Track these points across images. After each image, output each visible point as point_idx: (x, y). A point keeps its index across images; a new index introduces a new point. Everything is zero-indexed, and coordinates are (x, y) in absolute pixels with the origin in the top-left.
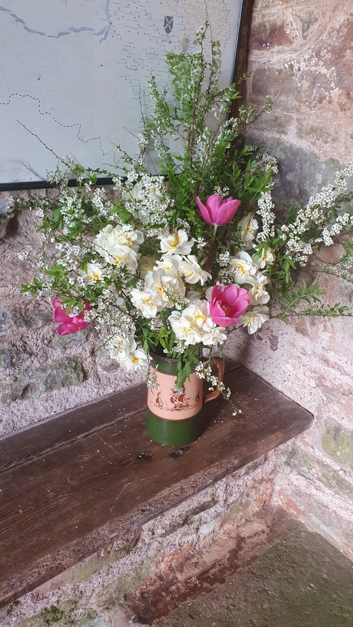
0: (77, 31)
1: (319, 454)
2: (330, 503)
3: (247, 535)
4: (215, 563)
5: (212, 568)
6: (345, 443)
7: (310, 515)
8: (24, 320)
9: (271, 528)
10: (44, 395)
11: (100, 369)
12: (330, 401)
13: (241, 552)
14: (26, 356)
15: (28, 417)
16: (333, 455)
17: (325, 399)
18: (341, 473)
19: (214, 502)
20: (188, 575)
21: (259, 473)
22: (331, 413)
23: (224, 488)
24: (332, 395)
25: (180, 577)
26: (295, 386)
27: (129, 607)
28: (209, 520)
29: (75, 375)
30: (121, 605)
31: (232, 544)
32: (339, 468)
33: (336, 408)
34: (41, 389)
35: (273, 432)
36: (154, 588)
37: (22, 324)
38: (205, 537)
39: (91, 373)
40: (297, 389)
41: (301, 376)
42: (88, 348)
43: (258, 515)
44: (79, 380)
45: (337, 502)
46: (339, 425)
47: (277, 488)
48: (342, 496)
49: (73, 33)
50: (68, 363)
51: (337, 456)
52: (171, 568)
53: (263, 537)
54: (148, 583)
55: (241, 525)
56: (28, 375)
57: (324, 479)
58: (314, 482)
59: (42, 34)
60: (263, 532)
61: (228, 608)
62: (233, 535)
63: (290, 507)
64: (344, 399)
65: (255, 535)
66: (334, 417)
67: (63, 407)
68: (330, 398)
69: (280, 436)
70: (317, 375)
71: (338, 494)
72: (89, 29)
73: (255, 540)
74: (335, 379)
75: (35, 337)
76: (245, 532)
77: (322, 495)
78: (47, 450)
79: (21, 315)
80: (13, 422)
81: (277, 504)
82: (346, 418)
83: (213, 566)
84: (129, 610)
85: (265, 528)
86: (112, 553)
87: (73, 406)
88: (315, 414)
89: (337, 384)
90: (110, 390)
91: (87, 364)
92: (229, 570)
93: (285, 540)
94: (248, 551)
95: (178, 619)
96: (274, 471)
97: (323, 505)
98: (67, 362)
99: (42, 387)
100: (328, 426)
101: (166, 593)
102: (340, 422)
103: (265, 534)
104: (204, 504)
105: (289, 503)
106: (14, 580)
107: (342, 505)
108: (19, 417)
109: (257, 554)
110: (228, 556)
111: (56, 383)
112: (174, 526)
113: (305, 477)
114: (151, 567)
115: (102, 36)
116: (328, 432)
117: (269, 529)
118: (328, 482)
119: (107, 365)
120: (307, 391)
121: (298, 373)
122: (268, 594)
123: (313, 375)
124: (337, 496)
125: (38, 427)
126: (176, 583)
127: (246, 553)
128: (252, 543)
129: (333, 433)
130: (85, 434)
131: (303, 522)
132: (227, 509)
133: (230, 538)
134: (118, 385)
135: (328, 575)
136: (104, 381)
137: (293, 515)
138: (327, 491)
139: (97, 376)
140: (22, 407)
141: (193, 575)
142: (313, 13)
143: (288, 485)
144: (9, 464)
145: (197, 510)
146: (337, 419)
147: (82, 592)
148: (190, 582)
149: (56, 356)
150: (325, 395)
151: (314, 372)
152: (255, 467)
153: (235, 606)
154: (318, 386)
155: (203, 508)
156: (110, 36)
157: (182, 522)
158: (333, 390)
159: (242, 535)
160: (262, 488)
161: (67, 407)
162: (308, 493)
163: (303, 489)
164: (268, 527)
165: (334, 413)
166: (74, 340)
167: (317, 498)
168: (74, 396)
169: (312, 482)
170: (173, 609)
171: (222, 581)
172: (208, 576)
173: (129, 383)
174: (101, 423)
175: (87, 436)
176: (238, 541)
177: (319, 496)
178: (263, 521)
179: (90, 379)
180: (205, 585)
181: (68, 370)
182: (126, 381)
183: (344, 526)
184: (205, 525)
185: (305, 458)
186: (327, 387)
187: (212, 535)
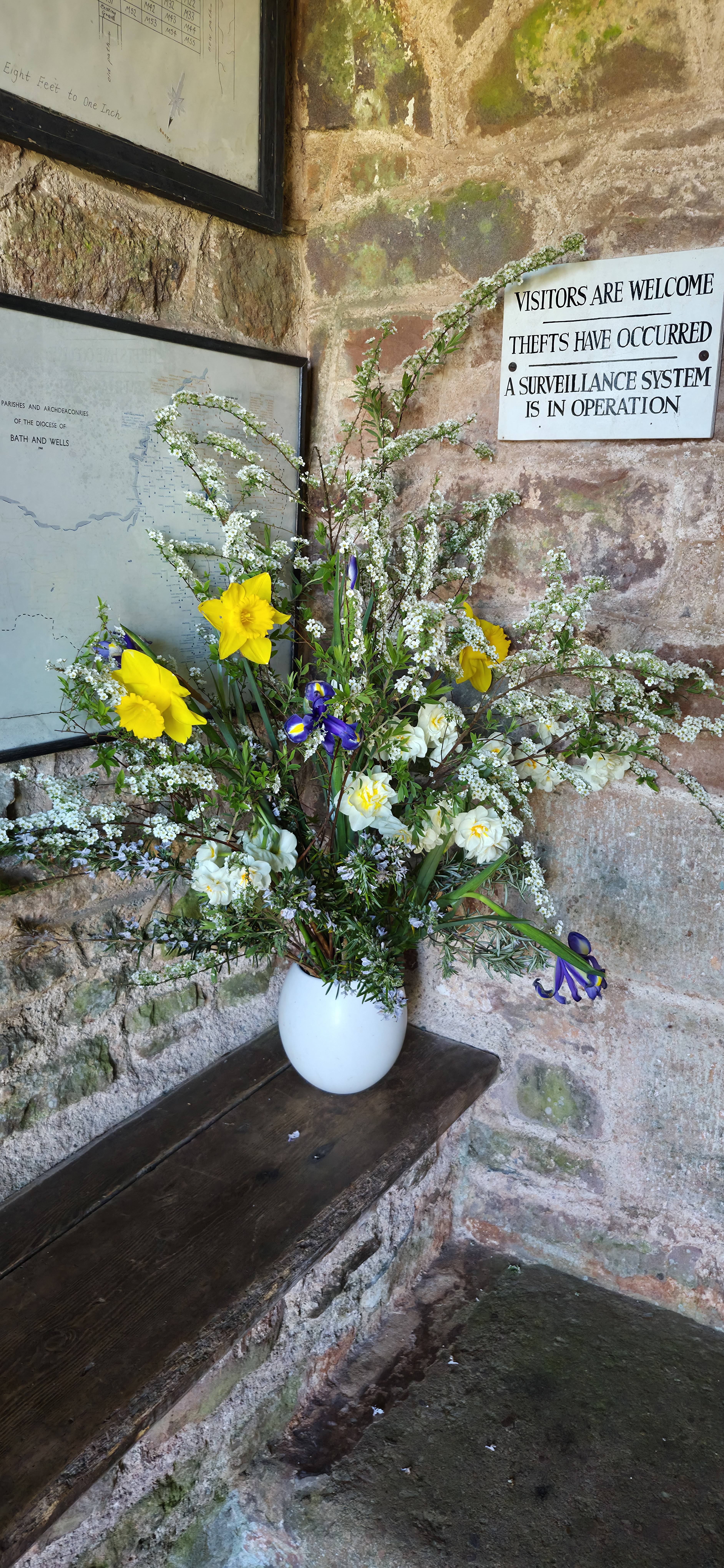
0: (99, 518)
1: (517, 1124)
2: (552, 1202)
3: (433, 1299)
4: (398, 1355)
5: (395, 1364)
6: (556, 1089)
7: (523, 1235)
8: (27, 978)
9: (467, 1276)
10: (54, 1117)
11: (135, 1056)
12: (518, 1027)
13: (434, 1327)
14: (28, 1043)
15: (32, 1164)
16: (539, 1117)
17: (509, 1027)
18: (559, 1142)
19: (377, 1242)
20: (362, 1383)
21: (429, 1182)
22: (524, 1046)
23: (387, 1214)
24: (521, 1016)
25: (349, 1391)
26: (457, 1019)
27: (281, 1460)
28: (373, 1278)
29: (102, 1072)
30: (266, 1462)
31: (414, 1321)
32: (553, 1135)
33: (531, 1037)
34: (51, 1104)
35: (451, 1092)
36: (311, 1420)
37: (25, 985)
38: (370, 1315)
39: (123, 1066)
40: (463, 1023)
41: (466, 1000)
42: (117, 1019)
43: (441, 1264)
44: (107, 1079)
45: (563, 1194)
46: (541, 1062)
47: (458, 1209)
48: (569, 1181)
49: (94, 521)
50: (90, 1050)
51: (548, 1116)
52: (329, 1383)
53: (460, 1293)
54: (299, 1415)
55: (418, 1286)
56: (31, 1080)
57: (534, 1163)
58: (519, 1174)
59: (57, 528)
60: (457, 1287)
61: (444, 1411)
62: (410, 1304)
63: (487, 1236)
64: (541, 1017)
65: (446, 1295)
66: (530, 1052)
67: (87, 1135)
68: (518, 1023)
69: (462, 1096)
70: (492, 990)
71: (563, 1179)
72: (114, 514)
73: (448, 1303)
74: (521, 988)
75: (39, 1008)
76: (429, 1294)
77: (536, 1192)
78: (95, 1205)
79: (22, 969)
80: (10, 1175)
81: (462, 1238)
82: (549, 1048)
83: (397, 1360)
84: (283, 1465)
85: (458, 1280)
86: (252, 1349)
87: (101, 1131)
88: (501, 1054)
89: (525, 995)
90: (156, 1092)
91: (116, 1049)
92: (424, 1358)
93: (495, 1289)
94: (444, 1322)
95: (371, 1451)
96: (450, 1177)
97: (541, 1208)
98: (87, 1048)
99: (52, 1102)
100: (523, 1069)
101: (336, 1421)
102: (540, 1057)
103: (461, 1290)
104: (365, 1245)
105: (485, 1228)
106: (147, 1390)
107: (572, 1196)
108: (19, 1166)
109: (460, 1321)
110: (413, 1338)
111: (73, 1090)
112: (328, 1293)
113: (502, 1170)
114: (300, 1384)
115: (130, 521)
116: (525, 1080)
117: (464, 1281)
118: (542, 1165)
119: (146, 1046)
120: (479, 1021)
121: (459, 996)
122: (498, 1372)
123: (486, 991)
124: (562, 1183)
125: (54, 1177)
126: (346, 1402)
127: (440, 1325)
128: (445, 1309)
129: (533, 1078)
130: (148, 1166)
131: (514, 1253)
132: (395, 1255)
133: (407, 1310)
134: (167, 1080)
135: (577, 1317)
136: (146, 1077)
137: (493, 1248)
138: (544, 1181)
139: (132, 1070)
140: (21, 1146)
141: (370, 1382)
142: (404, 474)
143: (477, 1195)
144: (39, 1240)
145: (356, 1259)
146: (535, 1054)
147: (207, 1443)
148: (369, 1394)
149: (69, 1040)
150: (509, 1020)
151: (487, 985)
152: (425, 1169)
153: (454, 1405)
154: (496, 1007)
155: (364, 1253)
156: (139, 520)
157: (338, 1284)
158: (521, 1006)
159: (425, 1301)
160: (437, 1212)
161: (94, 1134)
162: (513, 1196)
163: (504, 1194)
164: (461, 1277)
165: (529, 1046)
166: (98, 1005)
167: (529, 1200)
168: (101, 1112)
169: (515, 1176)
170: (357, 1440)
171: (420, 1377)
172: (395, 1377)
173: (183, 1074)
174: (167, 1143)
175: (151, 1169)
176: (423, 1311)
177: (529, 1196)
178: (450, 1271)
179: (122, 1076)
180: (395, 1390)
181: (91, 1062)
182: (179, 1072)
183: (581, 1231)
184: (369, 1290)
185: (496, 1138)
186: (510, 1004)
187: (378, 1312)
